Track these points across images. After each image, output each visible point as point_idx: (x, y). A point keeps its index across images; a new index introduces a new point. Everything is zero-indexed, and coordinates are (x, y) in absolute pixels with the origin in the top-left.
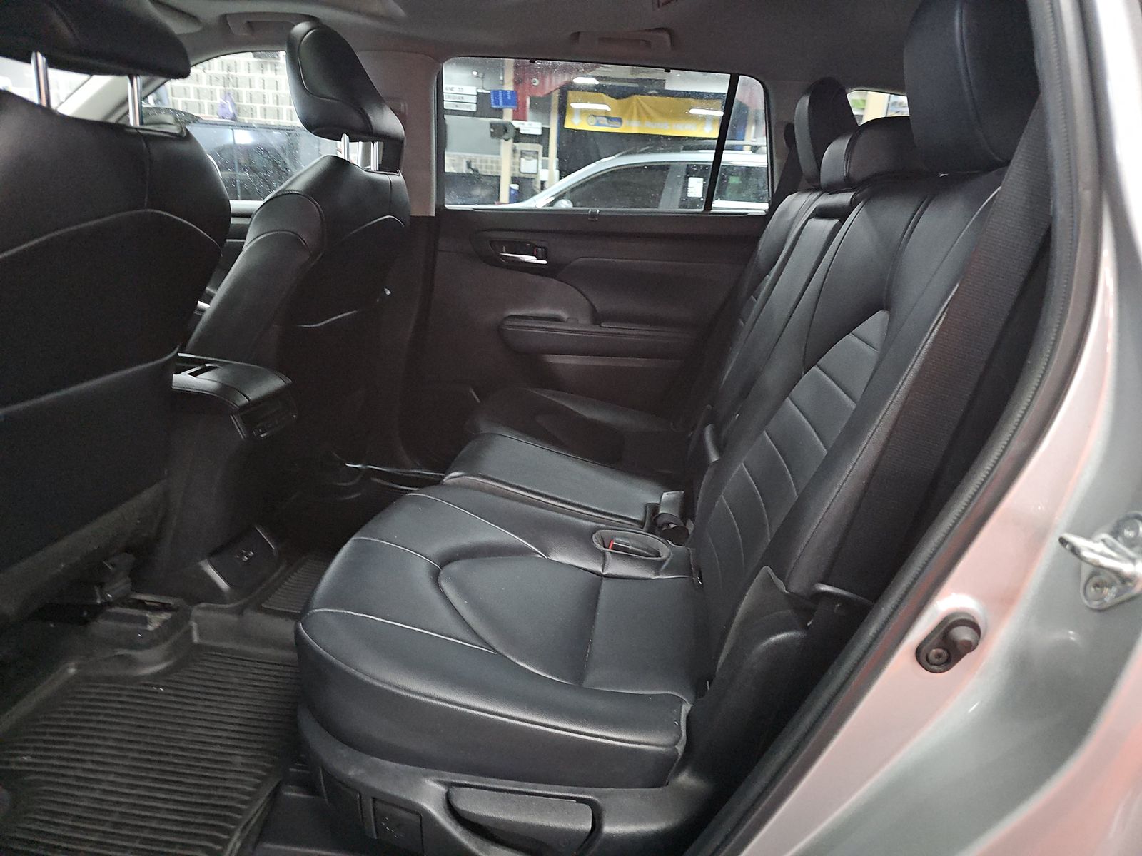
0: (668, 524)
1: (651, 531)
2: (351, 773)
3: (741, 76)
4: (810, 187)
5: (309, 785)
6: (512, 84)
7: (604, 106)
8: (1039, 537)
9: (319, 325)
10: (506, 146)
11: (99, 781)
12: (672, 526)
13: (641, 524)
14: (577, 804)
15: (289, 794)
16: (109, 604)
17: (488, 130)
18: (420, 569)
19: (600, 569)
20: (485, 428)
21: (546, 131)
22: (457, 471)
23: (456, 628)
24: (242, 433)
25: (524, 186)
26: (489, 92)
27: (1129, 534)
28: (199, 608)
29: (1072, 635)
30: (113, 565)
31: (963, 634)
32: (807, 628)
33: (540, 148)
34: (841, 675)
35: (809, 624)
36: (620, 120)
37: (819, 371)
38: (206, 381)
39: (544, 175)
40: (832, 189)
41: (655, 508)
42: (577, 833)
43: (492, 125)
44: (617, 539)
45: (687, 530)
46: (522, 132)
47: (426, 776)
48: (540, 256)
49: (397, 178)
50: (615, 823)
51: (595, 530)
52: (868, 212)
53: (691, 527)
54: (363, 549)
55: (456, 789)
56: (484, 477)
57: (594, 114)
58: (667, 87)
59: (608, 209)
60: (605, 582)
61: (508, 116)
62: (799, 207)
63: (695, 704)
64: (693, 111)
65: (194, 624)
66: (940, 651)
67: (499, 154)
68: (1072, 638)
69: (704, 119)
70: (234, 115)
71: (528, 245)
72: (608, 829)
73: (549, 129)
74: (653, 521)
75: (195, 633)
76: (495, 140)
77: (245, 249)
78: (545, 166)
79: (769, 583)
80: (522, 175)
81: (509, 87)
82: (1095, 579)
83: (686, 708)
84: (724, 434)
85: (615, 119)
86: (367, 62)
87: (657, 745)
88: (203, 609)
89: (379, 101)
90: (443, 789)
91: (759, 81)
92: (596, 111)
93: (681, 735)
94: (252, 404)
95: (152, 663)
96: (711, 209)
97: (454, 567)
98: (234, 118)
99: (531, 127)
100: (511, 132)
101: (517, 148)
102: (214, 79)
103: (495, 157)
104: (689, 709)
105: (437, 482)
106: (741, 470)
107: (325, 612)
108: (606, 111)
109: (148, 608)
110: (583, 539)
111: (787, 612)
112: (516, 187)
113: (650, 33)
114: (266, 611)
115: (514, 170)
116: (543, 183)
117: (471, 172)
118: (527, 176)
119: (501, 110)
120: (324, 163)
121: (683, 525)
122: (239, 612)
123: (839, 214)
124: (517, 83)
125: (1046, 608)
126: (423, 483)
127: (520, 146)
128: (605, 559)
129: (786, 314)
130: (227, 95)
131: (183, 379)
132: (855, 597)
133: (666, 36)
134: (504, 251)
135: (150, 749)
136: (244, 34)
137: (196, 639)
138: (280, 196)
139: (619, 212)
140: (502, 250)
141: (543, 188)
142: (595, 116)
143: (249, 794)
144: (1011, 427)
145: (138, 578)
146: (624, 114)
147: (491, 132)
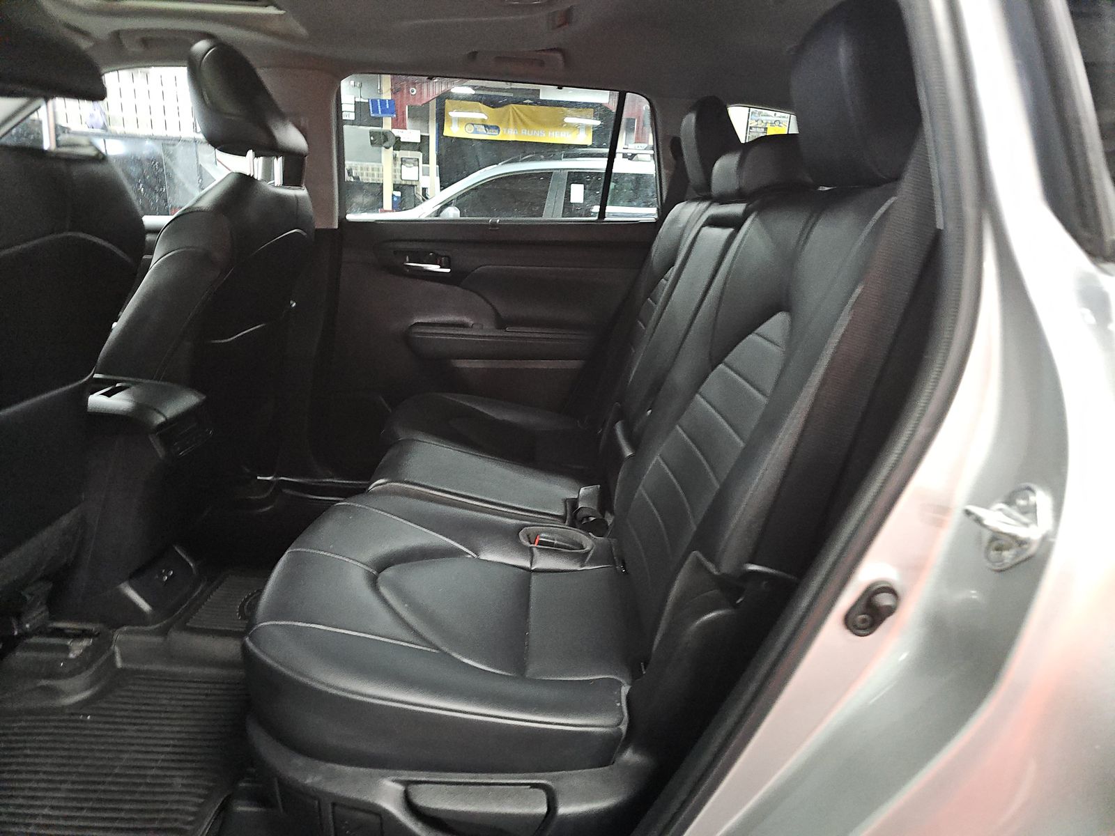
0: (588, 517)
1: (572, 525)
2: (309, 781)
3: (628, 94)
4: (697, 196)
5: (261, 799)
6: (390, 92)
7: (481, 114)
8: (944, 510)
9: (229, 340)
10: (387, 154)
11: (34, 816)
12: (592, 519)
13: (563, 518)
14: (532, 790)
15: (240, 809)
16: (26, 635)
17: (368, 139)
18: (356, 577)
19: (527, 564)
20: (402, 435)
21: (425, 139)
22: (382, 478)
23: (400, 631)
24: (160, 452)
25: (407, 194)
26: (367, 101)
27: (1022, 502)
28: (121, 633)
29: (974, 594)
30: (31, 594)
31: (885, 600)
32: (735, 606)
33: (420, 155)
34: (779, 645)
35: (738, 601)
36: (497, 128)
37: (728, 370)
38: (120, 402)
39: (424, 182)
40: (723, 199)
41: (574, 502)
42: (535, 817)
43: (372, 134)
44: (542, 535)
45: (606, 521)
46: (402, 140)
47: (383, 776)
48: (443, 265)
49: (302, 192)
50: (568, 803)
51: (521, 527)
52: (763, 222)
53: (610, 520)
54: (298, 561)
55: (415, 786)
56: (408, 482)
57: (472, 123)
58: (542, 97)
59: (509, 219)
60: (534, 577)
61: (387, 125)
62: (689, 215)
63: (632, 684)
64: (567, 120)
65: (117, 649)
66: (863, 616)
67: (381, 162)
68: (974, 597)
71: (431, 254)
72: (563, 810)
73: (429, 137)
74: (573, 515)
75: (118, 658)
76: (376, 148)
77: (153, 266)
78: (426, 173)
79: (699, 566)
80: (403, 183)
81: (387, 96)
82: (995, 544)
83: (625, 690)
84: (636, 429)
85: (493, 127)
86: (268, 78)
87: (603, 726)
88: (127, 633)
89: (283, 117)
90: (401, 788)
91: (647, 98)
92: (473, 119)
93: (623, 716)
94: (168, 423)
95: (75, 693)
96: (605, 217)
97: (388, 573)
98: (104, 128)
99: (411, 134)
100: (392, 141)
101: (397, 156)
103: (375, 165)
104: (628, 690)
105: (362, 491)
106: (657, 462)
107: (271, 625)
108: (483, 120)
109: (68, 636)
110: (510, 537)
111: (715, 592)
112: (398, 194)
113: (544, 53)
114: (193, 630)
115: (395, 177)
116: (424, 189)
117: (352, 180)
118: (409, 183)
119: (380, 119)
120: (231, 180)
121: (601, 518)
122: (164, 632)
123: (735, 223)
124: (394, 92)
125: (953, 571)
126: (348, 493)
127: (401, 154)
128: (532, 555)
129: (689, 317)
131: (97, 400)
132: (781, 573)
133: (559, 56)
134: (408, 260)
135: (84, 779)
136: (138, 49)
137: (119, 664)
138: (187, 213)
139: (519, 221)
140: (406, 260)
141: (425, 197)
142: (473, 124)
143: (194, 814)
144: (916, 414)
145: (56, 606)
146: (501, 122)
147: (371, 140)
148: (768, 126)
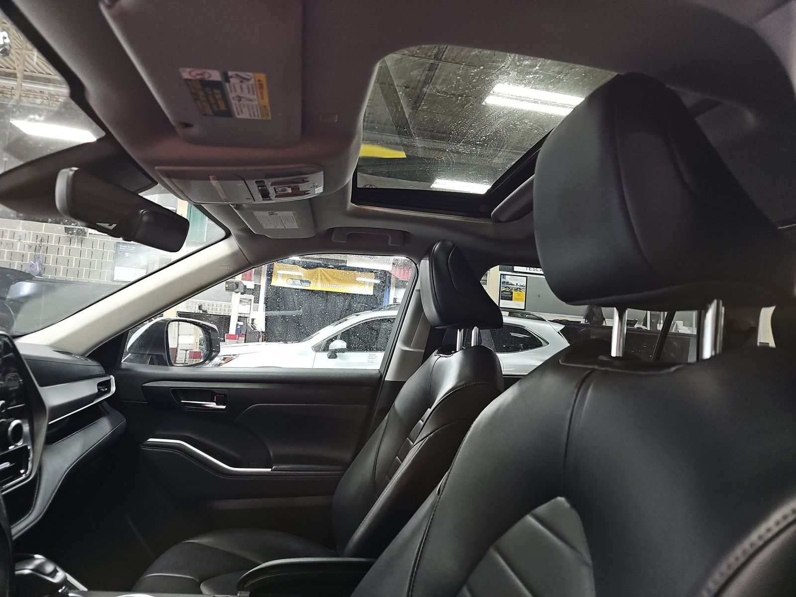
7: (301, 272)
10: (236, 297)
17: (224, 286)
21: (257, 287)
33: (252, 297)
36: (309, 282)
43: (227, 283)
46: (246, 287)
57: (292, 278)
58: (348, 265)
61: (239, 277)
64: (358, 279)
67: (230, 302)
69: (364, 283)
70: (40, 272)
76: (228, 293)
78: (256, 309)
80: (243, 316)
85: (306, 281)
92: (294, 276)
99: (252, 284)
100: (241, 288)
101: (243, 298)
102: (26, 246)
103: (227, 303)
108: (300, 276)
112: (240, 323)
115: (238, 312)
117: (201, 312)
130: (35, 258)
146: (312, 278)
147: (226, 287)
148: (513, 291)
